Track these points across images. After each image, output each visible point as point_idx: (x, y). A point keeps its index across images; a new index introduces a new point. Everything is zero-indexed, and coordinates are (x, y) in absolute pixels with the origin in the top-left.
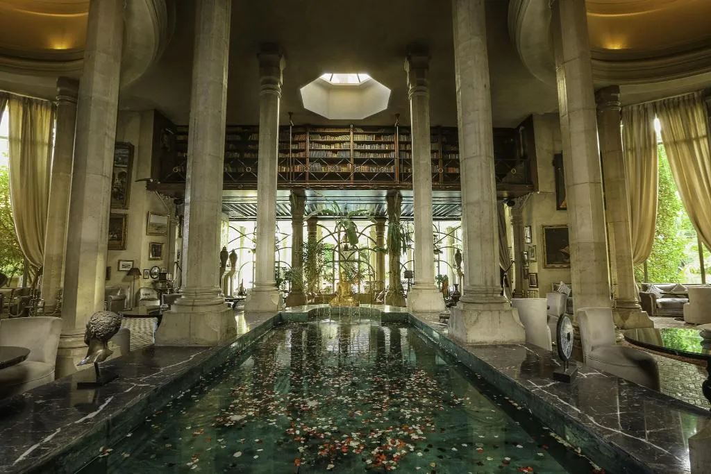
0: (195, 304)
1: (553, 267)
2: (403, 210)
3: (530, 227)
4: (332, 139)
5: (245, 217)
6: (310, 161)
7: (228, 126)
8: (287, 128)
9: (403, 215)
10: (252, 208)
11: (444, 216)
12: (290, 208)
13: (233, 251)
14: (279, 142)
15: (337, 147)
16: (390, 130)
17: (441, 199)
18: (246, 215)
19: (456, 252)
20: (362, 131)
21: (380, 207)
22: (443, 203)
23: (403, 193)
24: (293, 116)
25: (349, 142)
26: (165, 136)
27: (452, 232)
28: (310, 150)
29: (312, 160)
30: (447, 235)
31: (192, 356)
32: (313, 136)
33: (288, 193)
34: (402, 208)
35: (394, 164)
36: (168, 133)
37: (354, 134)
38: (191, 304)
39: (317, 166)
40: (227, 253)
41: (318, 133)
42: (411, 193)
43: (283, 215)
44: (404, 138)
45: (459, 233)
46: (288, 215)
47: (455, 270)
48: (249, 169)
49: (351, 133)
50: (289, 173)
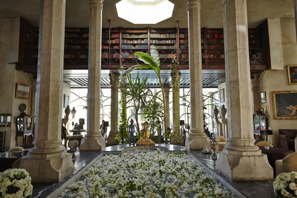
0: (44, 152)
1: (281, 119)
2: (181, 81)
3: (265, 92)
4: (136, 37)
5: (80, 86)
6: (122, 51)
7: (66, 28)
8: (108, 29)
9: (181, 85)
10: (85, 81)
11: (207, 85)
12: (109, 81)
13: (74, 108)
14: (102, 39)
15: (139, 42)
16: (173, 31)
17: (206, 75)
18: (82, 85)
19: (214, 108)
20: (155, 31)
21: (166, 80)
22: (207, 77)
23: (182, 71)
24: (111, 22)
25: (147, 38)
26: (28, 34)
27: (212, 95)
28: (122, 44)
29: (123, 51)
30: (209, 97)
31: (40, 193)
32: (124, 35)
33: (108, 72)
34: (181, 80)
35: (176, 53)
36: (29, 32)
37: (150, 33)
38: (41, 152)
39: (127, 54)
40: (69, 109)
41: (127, 33)
42: (188, 71)
43: (105, 85)
44: (182, 36)
45: (217, 96)
46: (108, 85)
47: (214, 120)
48: (83, 57)
49: (148, 33)
50: (109, 59)
